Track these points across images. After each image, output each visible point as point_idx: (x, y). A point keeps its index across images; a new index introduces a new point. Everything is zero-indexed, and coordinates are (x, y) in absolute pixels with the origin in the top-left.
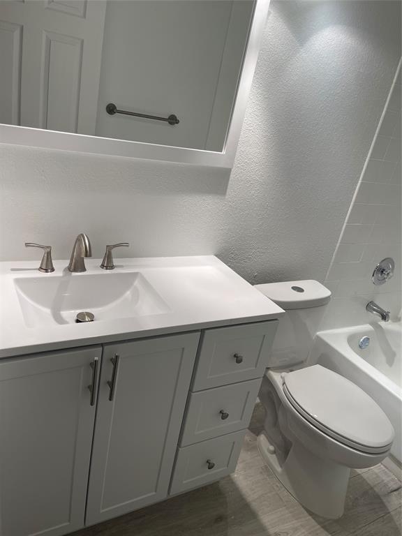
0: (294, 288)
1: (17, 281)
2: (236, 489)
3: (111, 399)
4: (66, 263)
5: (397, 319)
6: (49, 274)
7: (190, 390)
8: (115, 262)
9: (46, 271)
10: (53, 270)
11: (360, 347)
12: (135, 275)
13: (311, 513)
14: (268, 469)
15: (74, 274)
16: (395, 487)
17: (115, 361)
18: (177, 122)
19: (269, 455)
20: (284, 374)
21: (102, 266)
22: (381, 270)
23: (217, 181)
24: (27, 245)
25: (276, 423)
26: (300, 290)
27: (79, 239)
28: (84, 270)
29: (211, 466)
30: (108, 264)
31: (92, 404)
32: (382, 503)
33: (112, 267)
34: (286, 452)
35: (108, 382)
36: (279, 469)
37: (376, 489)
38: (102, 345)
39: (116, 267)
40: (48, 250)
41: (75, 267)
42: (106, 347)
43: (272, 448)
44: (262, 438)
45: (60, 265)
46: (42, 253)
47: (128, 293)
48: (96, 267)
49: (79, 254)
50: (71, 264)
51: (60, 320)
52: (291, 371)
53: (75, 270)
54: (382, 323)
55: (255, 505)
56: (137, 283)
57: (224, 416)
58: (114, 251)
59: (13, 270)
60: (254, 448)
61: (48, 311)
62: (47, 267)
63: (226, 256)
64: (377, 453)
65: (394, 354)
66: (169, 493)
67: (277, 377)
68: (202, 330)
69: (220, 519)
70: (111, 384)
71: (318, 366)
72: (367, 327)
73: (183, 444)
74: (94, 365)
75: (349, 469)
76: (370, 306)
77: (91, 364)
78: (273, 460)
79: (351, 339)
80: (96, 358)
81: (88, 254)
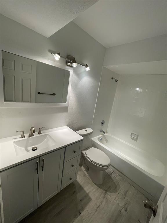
0: (85, 131)
1: (14, 142)
2: (78, 182)
3: (43, 171)
4: (28, 134)
5: (107, 133)
6: (24, 138)
7: (64, 162)
8: (42, 132)
9: (23, 138)
10: (25, 137)
11: (101, 140)
12: (47, 135)
13: (96, 184)
14: (84, 175)
15: (31, 137)
16: (112, 172)
17: (43, 160)
18: (55, 95)
19: (84, 171)
20: (85, 151)
21: (38, 134)
22: (102, 123)
23: (65, 109)
24: (17, 132)
25: (85, 163)
26: (86, 131)
27: (31, 128)
28: (33, 135)
29: (71, 179)
30: (40, 133)
31: (37, 174)
32: (110, 177)
33: (41, 134)
34: (88, 169)
35: (42, 166)
36: (87, 174)
37: (108, 173)
38: (39, 157)
39: (42, 133)
40: (23, 132)
41: (31, 135)
42: (40, 157)
43: (85, 169)
44: (82, 167)
45: (27, 135)
46: (21, 133)
47: (46, 139)
48: (37, 134)
49: (32, 132)
50: (30, 135)
51: (27, 150)
52: (87, 150)
53: (31, 136)
54: (104, 134)
55: (82, 186)
56: (47, 137)
57: (73, 166)
58: (41, 130)
59: (13, 139)
60: (81, 170)
61: (24, 148)
62: (23, 136)
63: (69, 126)
64: (108, 166)
65: (107, 140)
66: (61, 189)
67: (84, 152)
68: (65, 147)
69: (74, 192)
70: (43, 167)
71: (93, 148)
72: (101, 135)
73: (63, 176)
74: (37, 163)
75: (102, 171)
76: (101, 131)
77: (36, 163)
78: (85, 172)
79: (98, 139)
80: (38, 161)
81: (34, 132)
